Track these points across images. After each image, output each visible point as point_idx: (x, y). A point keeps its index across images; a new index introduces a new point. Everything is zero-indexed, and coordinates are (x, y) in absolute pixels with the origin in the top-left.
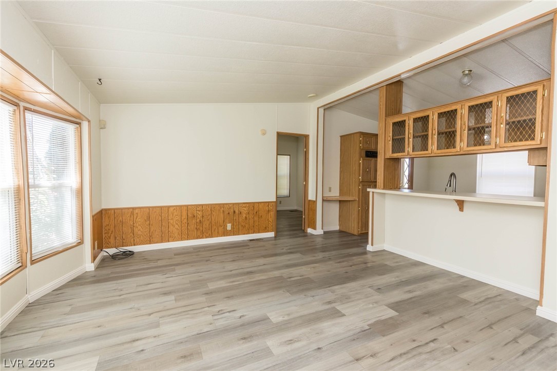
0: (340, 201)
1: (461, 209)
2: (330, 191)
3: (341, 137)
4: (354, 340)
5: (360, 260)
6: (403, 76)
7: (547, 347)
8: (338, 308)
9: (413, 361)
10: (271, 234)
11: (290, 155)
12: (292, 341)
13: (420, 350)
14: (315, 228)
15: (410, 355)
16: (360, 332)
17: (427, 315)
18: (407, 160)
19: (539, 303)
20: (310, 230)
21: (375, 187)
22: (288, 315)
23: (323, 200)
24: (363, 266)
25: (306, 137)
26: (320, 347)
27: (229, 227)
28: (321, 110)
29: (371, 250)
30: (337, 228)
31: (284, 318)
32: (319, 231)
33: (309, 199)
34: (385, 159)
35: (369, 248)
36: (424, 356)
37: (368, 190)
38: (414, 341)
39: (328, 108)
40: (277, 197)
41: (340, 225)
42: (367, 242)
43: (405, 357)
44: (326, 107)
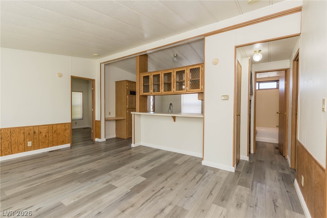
0: (116, 120)
1: (175, 121)
2: (110, 114)
3: (116, 82)
4: (122, 200)
5: (127, 153)
6: (148, 52)
7: (205, 178)
8: (113, 184)
9: (153, 202)
10: (68, 145)
11: (83, 92)
12: (80, 214)
13: (156, 195)
14: (100, 138)
15: (151, 199)
16: (125, 195)
17: (160, 176)
18: (152, 97)
19: (202, 159)
20: (97, 140)
21: (135, 111)
22: (79, 197)
23: (105, 120)
24: (129, 156)
25: (93, 81)
26: (100, 211)
27: (30, 144)
28: (103, 65)
29: (134, 147)
30: (114, 136)
31: (75, 201)
32: (103, 139)
33: (96, 120)
34: (140, 96)
35: (133, 145)
36: (158, 197)
37: (132, 113)
38: (154, 191)
39: (107, 64)
40: (72, 120)
41: (116, 134)
42: (131, 143)
43: (149, 201)
44: (106, 63)
